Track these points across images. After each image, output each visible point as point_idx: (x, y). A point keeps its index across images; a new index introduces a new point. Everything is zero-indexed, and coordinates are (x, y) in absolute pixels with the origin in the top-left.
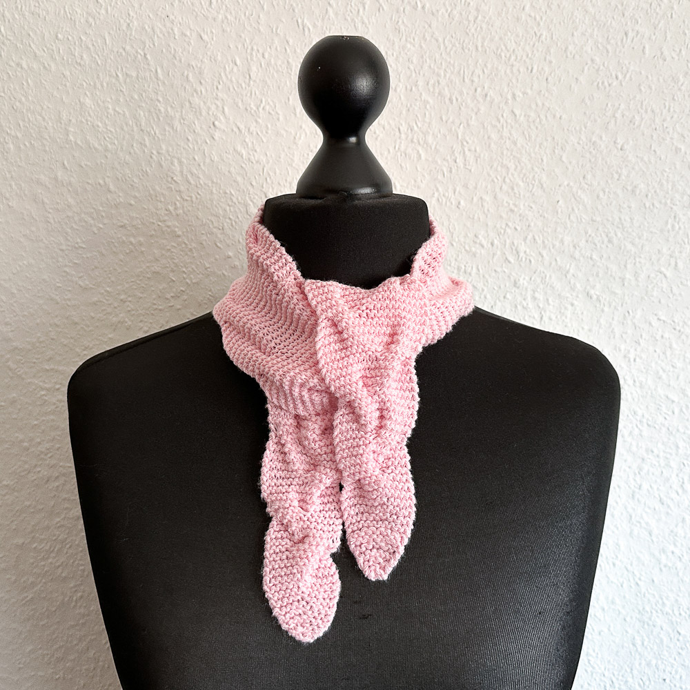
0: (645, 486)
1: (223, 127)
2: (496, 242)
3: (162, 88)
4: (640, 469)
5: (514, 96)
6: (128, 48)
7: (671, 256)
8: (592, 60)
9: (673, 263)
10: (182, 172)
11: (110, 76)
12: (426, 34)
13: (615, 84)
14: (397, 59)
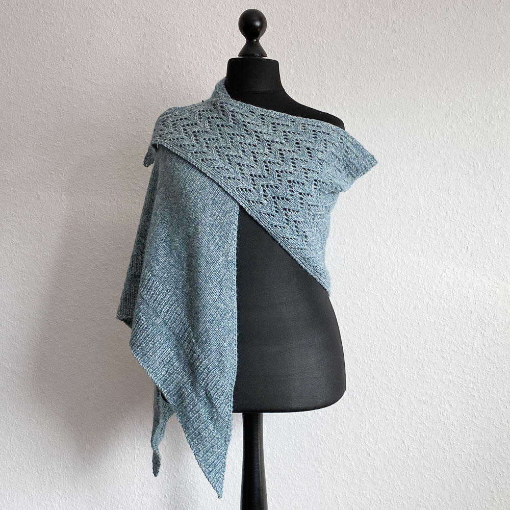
0: (372, 186)
1: (223, 53)
2: (318, 94)
3: (203, 40)
4: (370, 179)
5: (323, 42)
6: (192, 26)
7: (378, 98)
8: (349, 29)
9: (379, 100)
10: (209, 69)
11: (186, 36)
12: (294, 21)
13: (357, 37)
14: (283, 29)
